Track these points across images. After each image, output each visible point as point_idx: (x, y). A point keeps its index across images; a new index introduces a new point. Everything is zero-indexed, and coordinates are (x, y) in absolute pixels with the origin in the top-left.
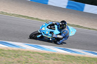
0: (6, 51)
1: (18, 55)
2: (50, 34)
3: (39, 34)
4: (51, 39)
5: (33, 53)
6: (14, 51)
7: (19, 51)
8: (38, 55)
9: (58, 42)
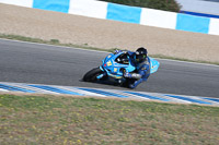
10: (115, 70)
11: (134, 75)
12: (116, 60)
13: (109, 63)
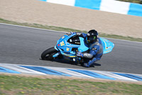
0: (43, 80)
1: (61, 87)
2: (72, 52)
3: (56, 52)
4: (74, 60)
5: (82, 82)
6: (55, 80)
7: (62, 79)
8: (89, 85)
9: (86, 64)
10: (68, 49)
11: (86, 55)
12: (68, 41)
13: (62, 44)
